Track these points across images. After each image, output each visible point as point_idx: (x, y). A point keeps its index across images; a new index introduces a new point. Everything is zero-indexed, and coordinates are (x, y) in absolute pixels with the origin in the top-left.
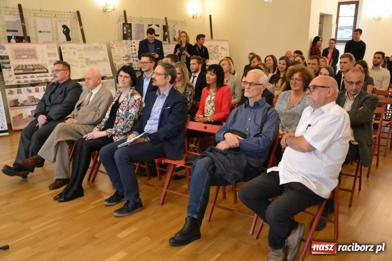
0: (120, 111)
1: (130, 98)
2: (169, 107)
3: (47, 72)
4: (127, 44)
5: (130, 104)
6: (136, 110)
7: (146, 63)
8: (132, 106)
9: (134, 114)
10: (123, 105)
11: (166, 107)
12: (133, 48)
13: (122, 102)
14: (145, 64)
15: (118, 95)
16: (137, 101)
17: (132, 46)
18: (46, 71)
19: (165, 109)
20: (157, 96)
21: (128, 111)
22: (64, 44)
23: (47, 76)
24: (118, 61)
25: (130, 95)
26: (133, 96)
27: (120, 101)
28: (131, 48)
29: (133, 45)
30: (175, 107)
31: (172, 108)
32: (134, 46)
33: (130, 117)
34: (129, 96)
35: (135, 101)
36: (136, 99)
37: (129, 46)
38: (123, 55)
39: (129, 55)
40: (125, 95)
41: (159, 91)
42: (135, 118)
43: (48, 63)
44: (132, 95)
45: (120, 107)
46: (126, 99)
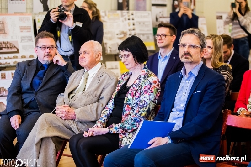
0: (130, 97)
1: (143, 80)
2: (200, 91)
3: (18, 52)
4: (122, 16)
5: (142, 88)
6: (151, 97)
7: (165, 35)
8: (146, 91)
9: (148, 103)
10: (133, 89)
11: (195, 91)
12: (131, 22)
13: (132, 85)
14: (163, 37)
15: (126, 78)
16: (153, 84)
17: (129, 19)
18: (16, 50)
19: (193, 94)
20: (182, 77)
21: (140, 97)
22: (40, 16)
23: (17, 57)
24: (110, 39)
25: (143, 76)
26: (148, 77)
27: (128, 85)
28: (129, 21)
29: (131, 17)
30: (208, 91)
31: (204, 92)
32: (133, 19)
33: (143, 106)
34: (142, 78)
35: (151, 84)
36: (152, 81)
37: (125, 19)
38: (118, 32)
39: (125, 31)
40: (137, 76)
41: (185, 70)
42: (149, 108)
43: (19, 40)
44: (146, 76)
45: (130, 92)
46: (137, 81)
